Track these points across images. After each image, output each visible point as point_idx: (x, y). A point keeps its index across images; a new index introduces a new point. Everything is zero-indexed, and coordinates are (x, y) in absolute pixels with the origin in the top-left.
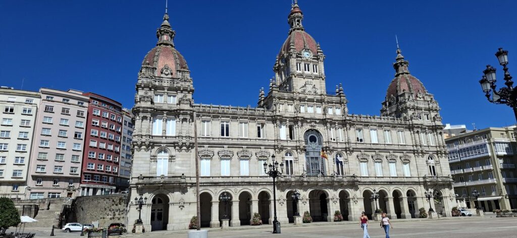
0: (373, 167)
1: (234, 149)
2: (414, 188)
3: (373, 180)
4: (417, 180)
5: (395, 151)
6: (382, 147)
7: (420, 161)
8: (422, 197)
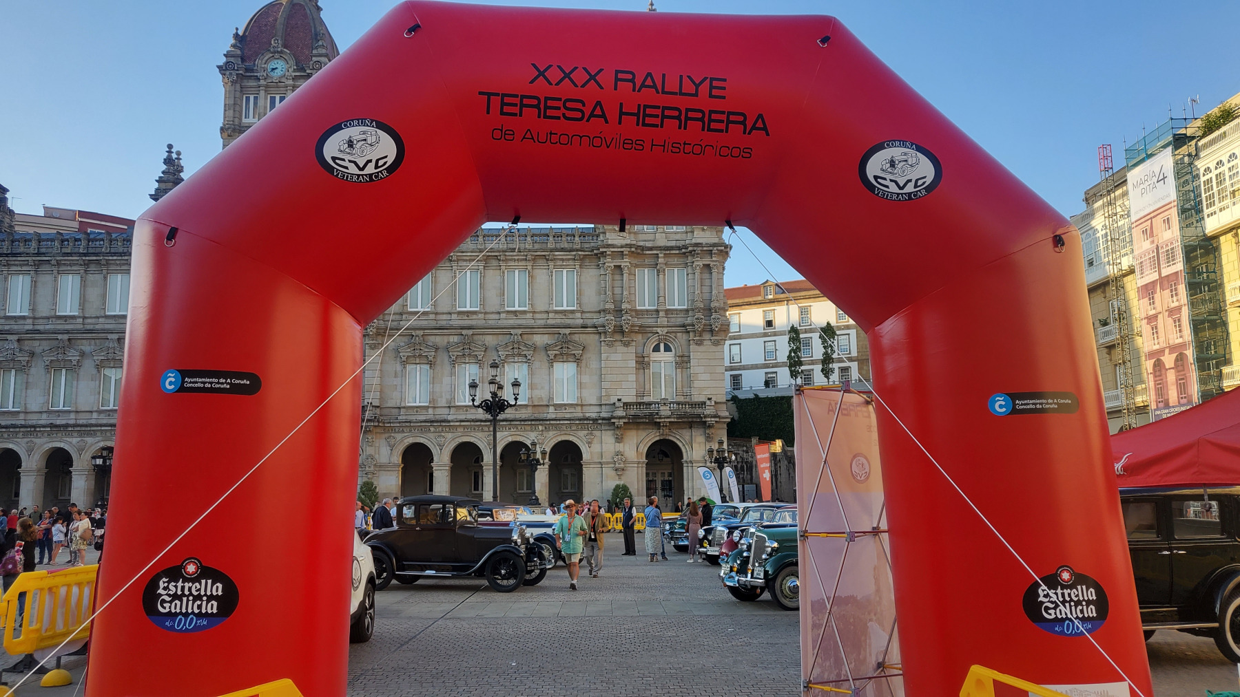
0: (446, 380)
1: (37, 343)
2: (578, 438)
3: (442, 413)
4: (592, 413)
5: (530, 330)
6: (492, 320)
7: (619, 357)
8: (600, 463)
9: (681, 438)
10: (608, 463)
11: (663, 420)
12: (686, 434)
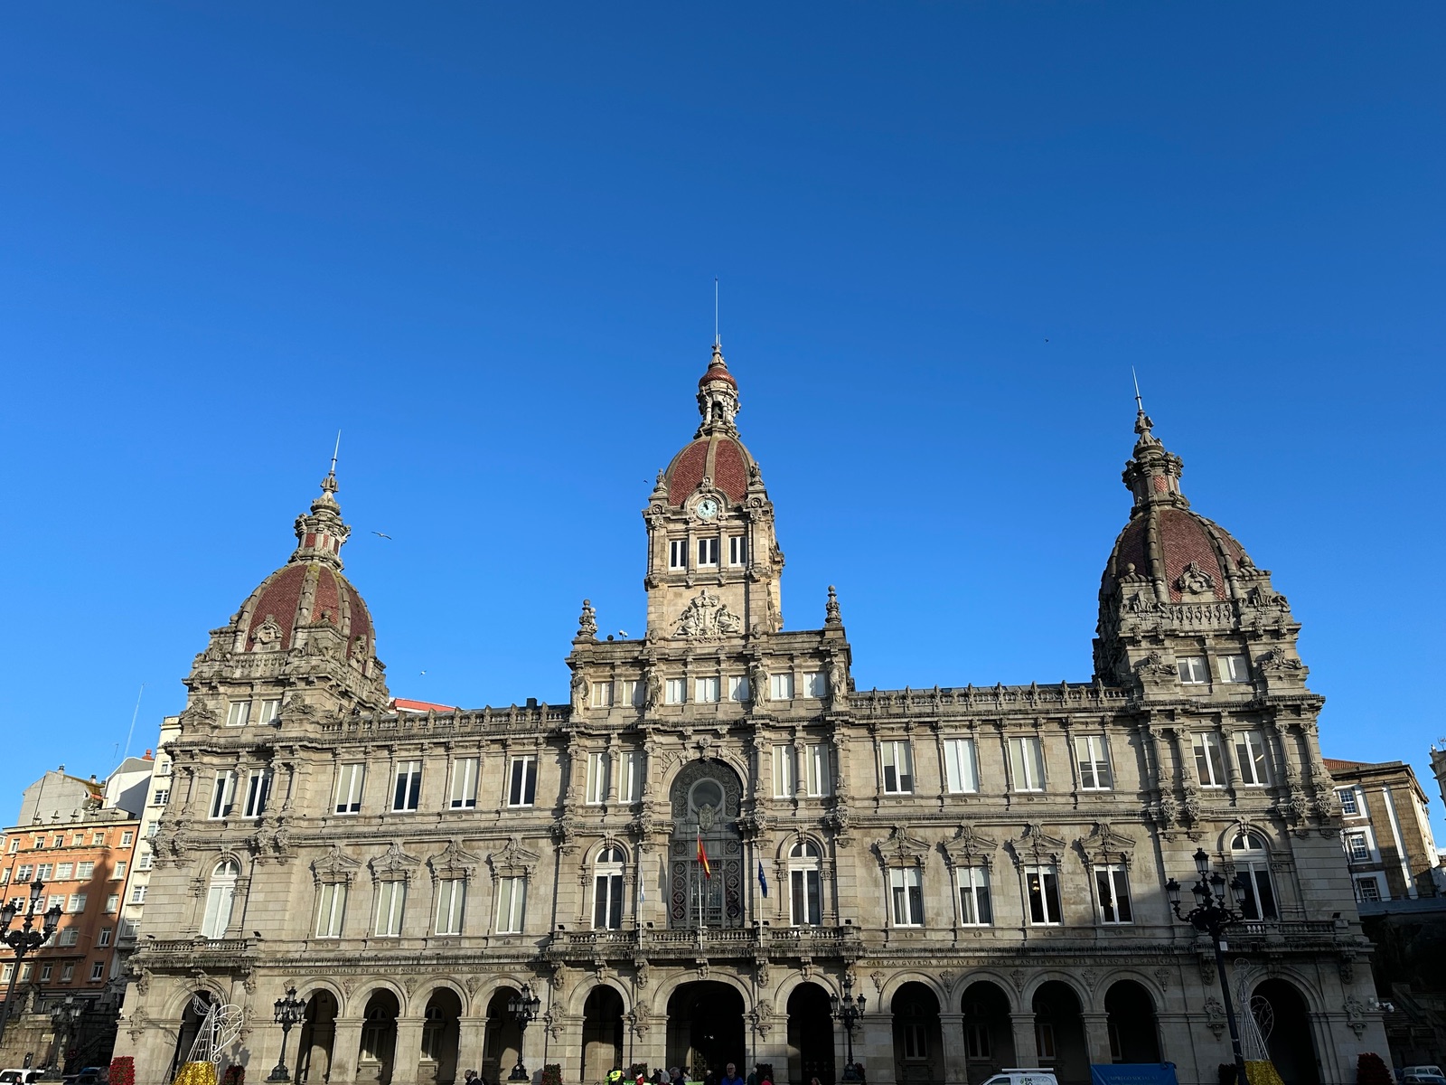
0: (946, 890)
1: (420, 847)
3: (943, 941)
4: (1162, 939)
5: (1054, 819)
6: (998, 806)
7: (1184, 856)
8: (1186, 1016)
9: (1304, 978)
10: (1196, 1016)
11: (1274, 950)
12: (1309, 971)
